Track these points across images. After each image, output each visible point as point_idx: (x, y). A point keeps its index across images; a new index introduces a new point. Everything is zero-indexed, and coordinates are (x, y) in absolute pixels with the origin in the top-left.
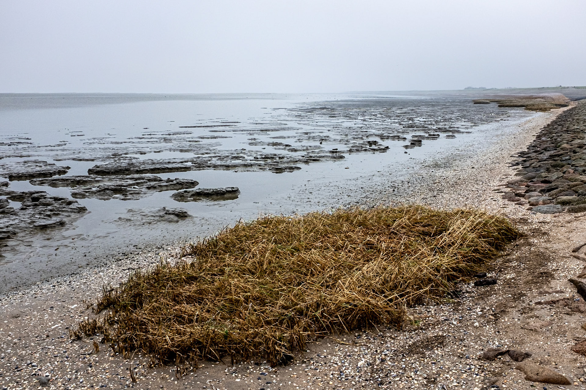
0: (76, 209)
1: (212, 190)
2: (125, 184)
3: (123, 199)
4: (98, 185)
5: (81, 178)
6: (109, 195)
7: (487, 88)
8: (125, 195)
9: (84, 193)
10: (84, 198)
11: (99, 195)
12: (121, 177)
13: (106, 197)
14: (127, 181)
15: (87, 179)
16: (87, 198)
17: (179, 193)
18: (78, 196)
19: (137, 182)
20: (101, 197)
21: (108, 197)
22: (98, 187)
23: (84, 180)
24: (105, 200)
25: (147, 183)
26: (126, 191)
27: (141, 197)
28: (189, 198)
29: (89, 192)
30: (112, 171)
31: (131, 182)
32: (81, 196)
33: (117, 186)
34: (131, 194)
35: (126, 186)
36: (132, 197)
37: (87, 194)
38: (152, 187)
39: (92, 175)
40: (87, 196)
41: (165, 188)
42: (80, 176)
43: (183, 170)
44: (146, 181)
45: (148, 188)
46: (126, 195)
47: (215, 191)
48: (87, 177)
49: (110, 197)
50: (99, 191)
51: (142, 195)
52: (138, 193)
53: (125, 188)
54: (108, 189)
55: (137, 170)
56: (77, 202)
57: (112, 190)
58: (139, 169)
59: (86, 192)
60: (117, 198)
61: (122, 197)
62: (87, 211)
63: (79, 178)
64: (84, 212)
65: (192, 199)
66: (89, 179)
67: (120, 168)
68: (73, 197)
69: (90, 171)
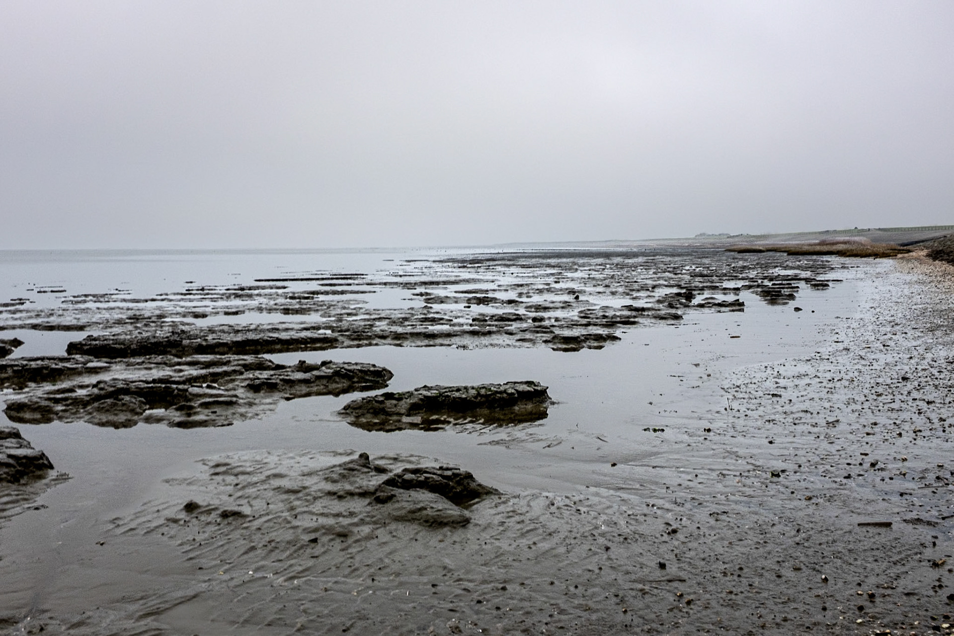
0: (7, 465)
1: (474, 392)
2: (176, 377)
3: (180, 425)
4: (94, 379)
5: (46, 362)
6: (133, 411)
7: (732, 235)
8: (189, 410)
9: (47, 403)
10: (49, 420)
11: (99, 410)
12: (159, 359)
13: (122, 418)
14: (181, 371)
15: (61, 365)
16: (56, 423)
17: (368, 401)
18: (27, 415)
19: (211, 370)
20: (104, 418)
21: (129, 416)
22: (94, 386)
23: (54, 366)
24: (116, 426)
25: (242, 373)
26: (183, 395)
27: (242, 415)
28: (405, 419)
29: (66, 399)
30: (134, 346)
31: (194, 372)
32: (38, 416)
33: (154, 381)
34: (205, 405)
35: (184, 383)
36: (213, 417)
37: (59, 408)
38: (263, 384)
39: (78, 357)
40: (56, 413)
41: (304, 389)
42: (42, 359)
43: (318, 345)
44: (238, 368)
45: (255, 388)
46: (192, 408)
47: (483, 392)
48: (62, 360)
49: (136, 418)
50: (97, 398)
51: (242, 410)
52: (230, 404)
53: (181, 387)
54: (126, 391)
55: (200, 345)
56: (16, 435)
57: (139, 392)
58: (204, 343)
59: (57, 401)
60: (159, 420)
61: (177, 416)
62: (52, 474)
63: (39, 362)
64: (40, 477)
65: (417, 419)
66: (68, 365)
67: (153, 341)
68: (11, 418)
69: (73, 348)
